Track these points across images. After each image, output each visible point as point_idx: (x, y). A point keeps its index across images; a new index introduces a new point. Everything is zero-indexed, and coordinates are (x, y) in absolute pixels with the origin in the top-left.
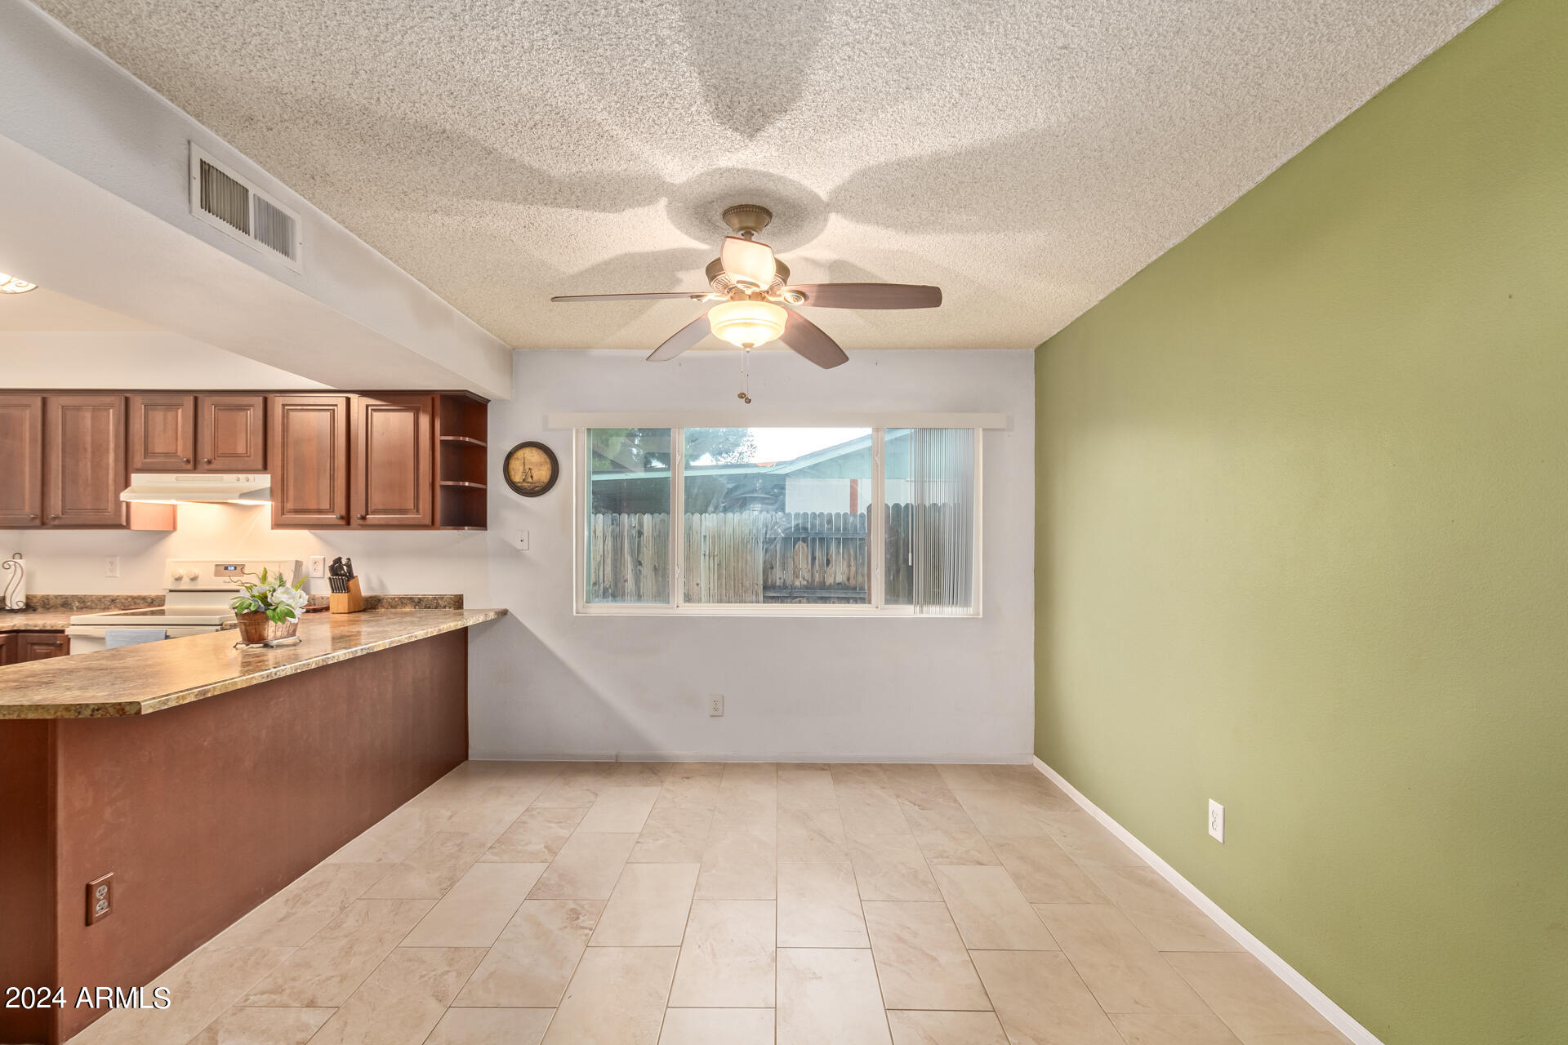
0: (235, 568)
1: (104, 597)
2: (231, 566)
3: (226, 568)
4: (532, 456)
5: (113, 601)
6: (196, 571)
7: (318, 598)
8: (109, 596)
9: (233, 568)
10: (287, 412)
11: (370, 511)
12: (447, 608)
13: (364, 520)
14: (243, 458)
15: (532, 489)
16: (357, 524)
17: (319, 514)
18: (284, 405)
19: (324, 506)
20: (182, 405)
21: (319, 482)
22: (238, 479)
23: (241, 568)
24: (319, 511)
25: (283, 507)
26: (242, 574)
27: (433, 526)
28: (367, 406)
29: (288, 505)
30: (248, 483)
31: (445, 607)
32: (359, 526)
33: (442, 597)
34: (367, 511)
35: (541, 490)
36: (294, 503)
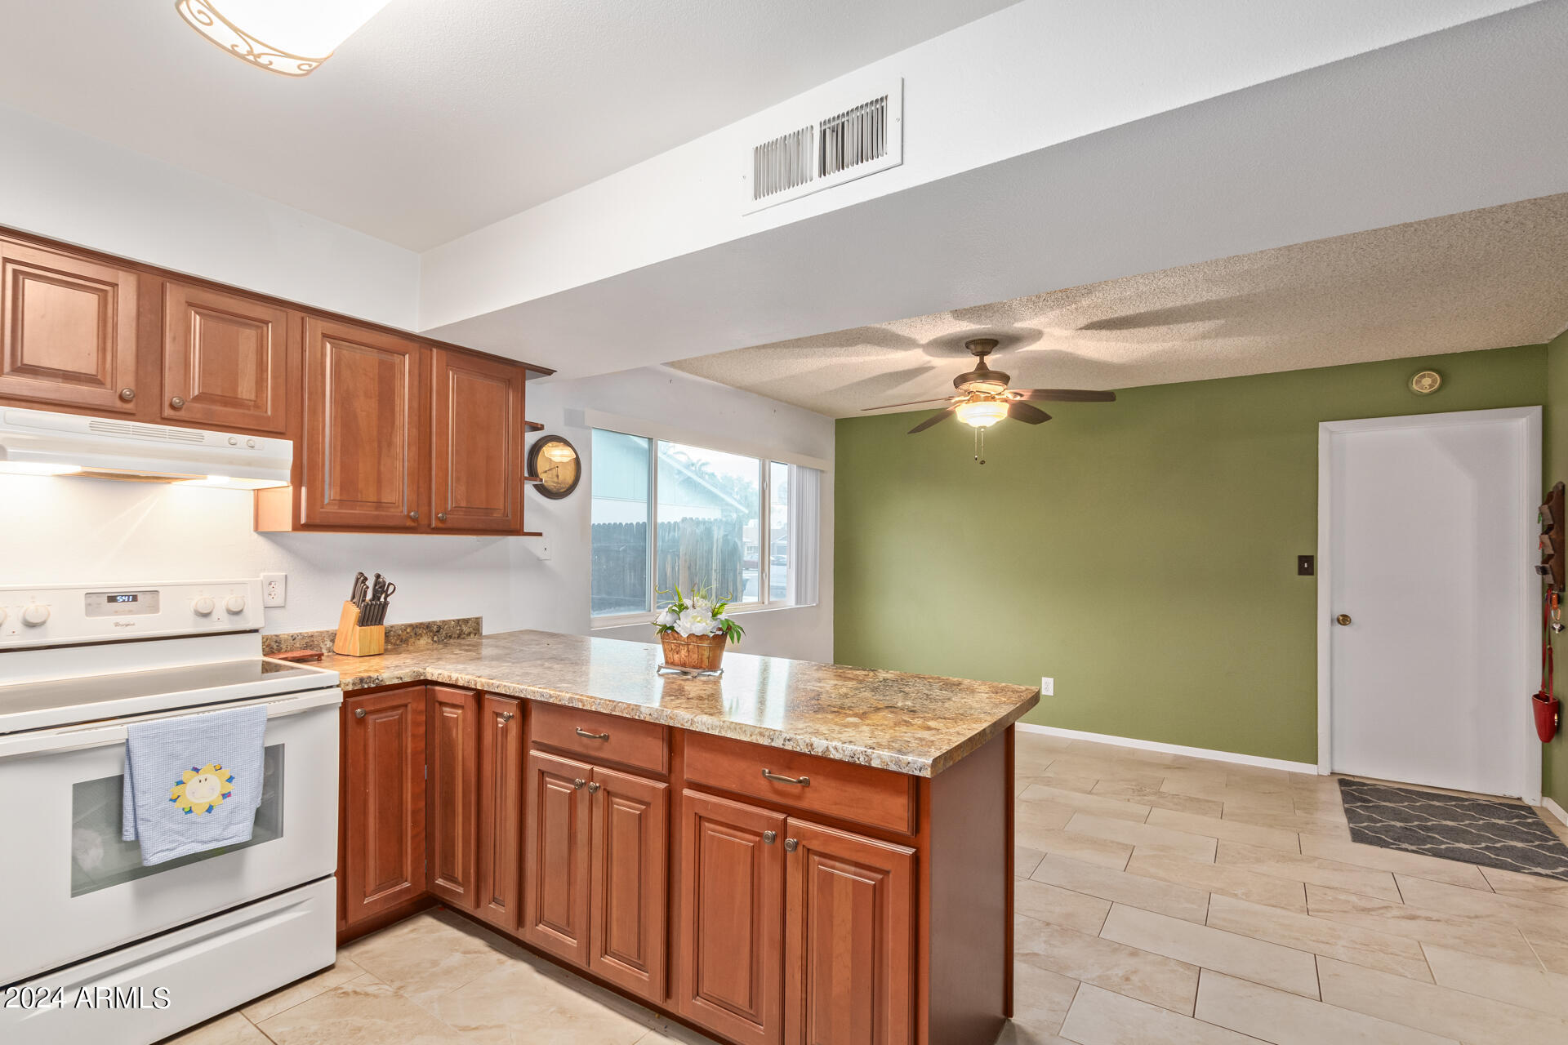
2: (123, 594)
3: (112, 599)
4: (558, 453)
6: (36, 607)
7: (286, 640)
9: (127, 599)
10: (328, 346)
11: (449, 509)
12: (472, 636)
13: (442, 520)
14: (248, 408)
15: (558, 489)
16: (433, 526)
17: (377, 508)
18: (325, 336)
19: (389, 497)
20: (114, 285)
21: (379, 463)
22: (233, 441)
23: (149, 596)
24: (379, 505)
25: (323, 496)
26: (154, 608)
27: (518, 531)
28: (448, 366)
29: (330, 494)
30: (251, 450)
31: (469, 634)
32: (433, 529)
33: (466, 621)
34: (446, 509)
35: (565, 491)
36: (341, 489)
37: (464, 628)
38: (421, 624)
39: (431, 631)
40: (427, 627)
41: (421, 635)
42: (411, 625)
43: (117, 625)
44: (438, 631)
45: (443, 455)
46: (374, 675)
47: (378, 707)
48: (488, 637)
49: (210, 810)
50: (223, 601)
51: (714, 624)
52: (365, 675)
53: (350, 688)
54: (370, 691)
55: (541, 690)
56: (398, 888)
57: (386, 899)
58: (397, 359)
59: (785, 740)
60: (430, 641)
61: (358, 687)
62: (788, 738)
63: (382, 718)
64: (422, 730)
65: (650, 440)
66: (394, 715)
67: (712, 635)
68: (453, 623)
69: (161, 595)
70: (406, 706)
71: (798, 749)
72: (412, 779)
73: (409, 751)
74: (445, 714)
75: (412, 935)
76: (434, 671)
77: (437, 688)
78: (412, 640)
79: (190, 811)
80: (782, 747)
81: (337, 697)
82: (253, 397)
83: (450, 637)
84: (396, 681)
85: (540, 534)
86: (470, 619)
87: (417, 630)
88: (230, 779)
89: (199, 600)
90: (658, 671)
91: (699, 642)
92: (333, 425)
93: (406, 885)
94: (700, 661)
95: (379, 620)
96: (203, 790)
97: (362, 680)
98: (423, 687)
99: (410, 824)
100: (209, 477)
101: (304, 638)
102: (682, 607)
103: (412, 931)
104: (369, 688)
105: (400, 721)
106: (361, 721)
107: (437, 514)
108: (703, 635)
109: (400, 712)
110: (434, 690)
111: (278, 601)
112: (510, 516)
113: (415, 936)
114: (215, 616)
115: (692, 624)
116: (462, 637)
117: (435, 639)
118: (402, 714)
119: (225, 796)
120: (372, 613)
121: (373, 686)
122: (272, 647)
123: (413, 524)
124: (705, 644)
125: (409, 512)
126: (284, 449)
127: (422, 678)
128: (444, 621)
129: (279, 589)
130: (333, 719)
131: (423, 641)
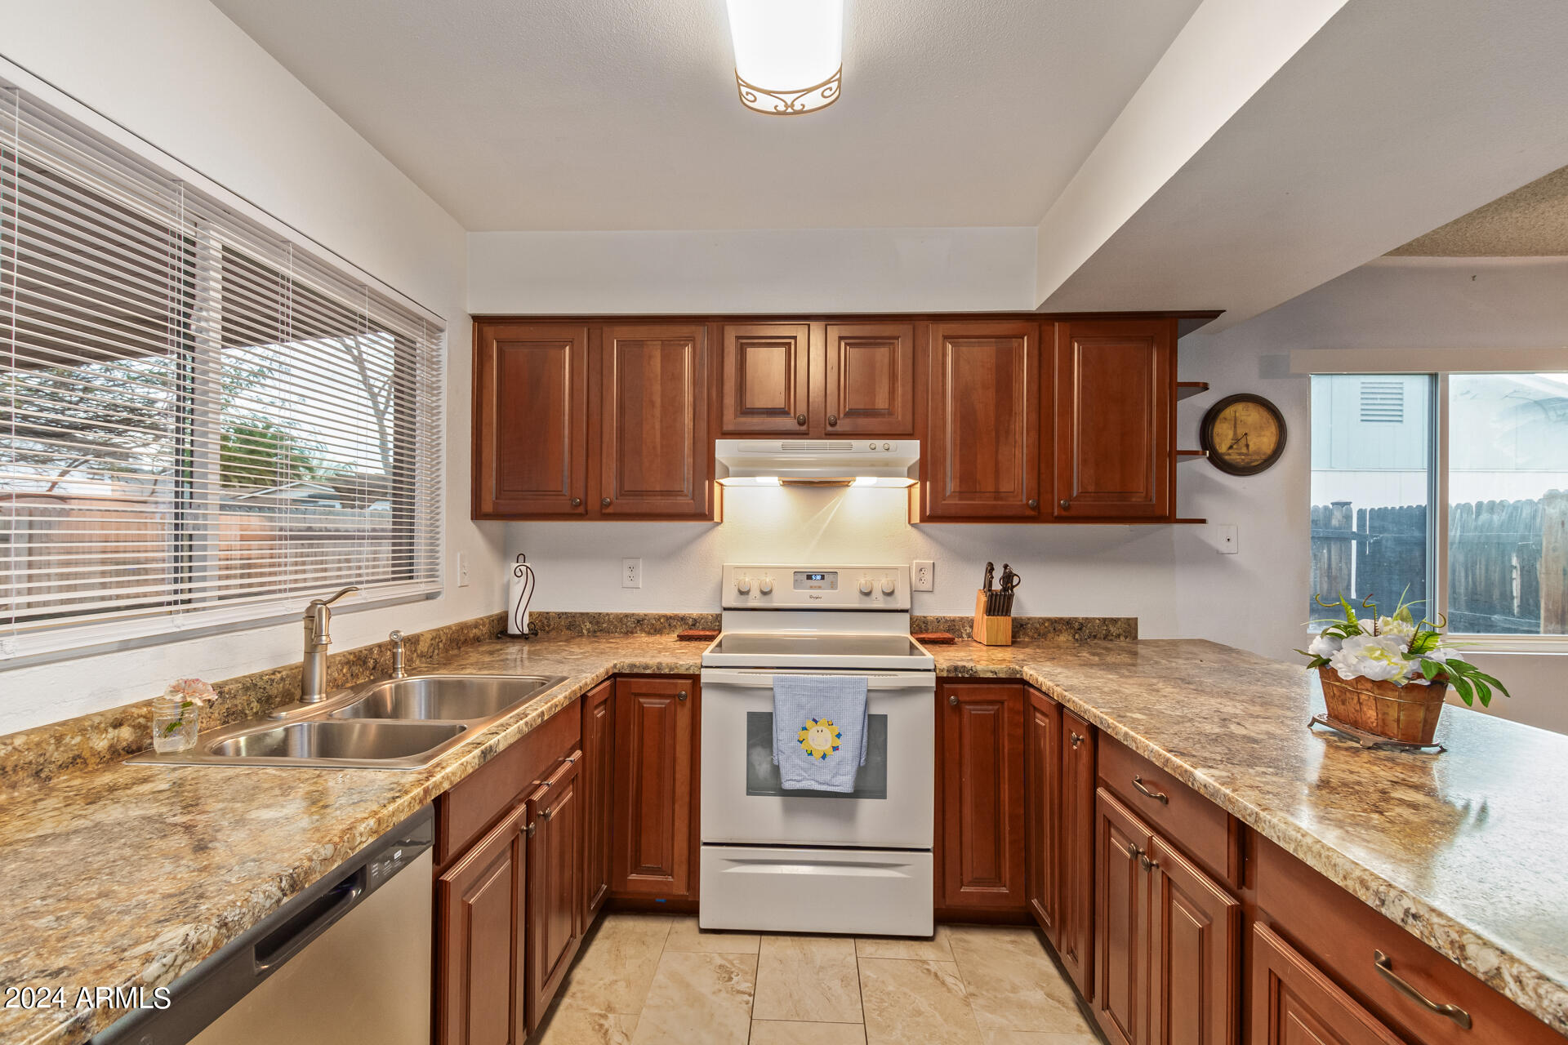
0: (823, 578)
1: (626, 616)
2: (816, 574)
3: (809, 577)
4: (1249, 415)
5: (638, 621)
6: (768, 580)
7: (932, 622)
8: (633, 614)
9: (819, 577)
10: (949, 347)
11: (1075, 495)
12: (1122, 638)
13: (1066, 508)
14: (883, 415)
15: (1248, 463)
16: (1056, 514)
17: (996, 499)
18: (946, 338)
19: (1005, 487)
20: (795, 338)
21: (997, 452)
22: (873, 446)
23: (831, 576)
24: (997, 494)
25: (944, 489)
26: (833, 586)
27: (1170, 518)
28: (1072, 338)
29: (951, 486)
30: (886, 453)
31: (1119, 636)
32: (1056, 517)
33: (1114, 621)
34: (1070, 495)
35: (1262, 463)
36: (961, 482)
37: (1112, 629)
38: (1061, 619)
39: (1071, 628)
40: (1068, 623)
41: (1061, 631)
42: (1049, 620)
43: (811, 597)
44: (1080, 629)
45: (1066, 437)
46: (969, 665)
47: (973, 698)
48: (1146, 643)
49: (824, 757)
50: (881, 583)
51: (1412, 665)
52: (960, 664)
53: (945, 674)
54: (963, 680)
55: (1101, 715)
56: (995, 890)
57: (983, 895)
58: (1015, 343)
59: (1407, 912)
60: (1070, 638)
61: (952, 675)
62: (1413, 911)
63: (977, 710)
64: (1020, 731)
65: (1434, 377)
66: (991, 710)
67: (1405, 682)
68: (1097, 621)
69: (840, 577)
70: (1002, 703)
71: (1433, 944)
72: (1009, 780)
73: (1006, 750)
74: (1037, 721)
75: (1010, 947)
76: (1030, 672)
77: (1032, 690)
78: (1050, 636)
79: (811, 754)
80: (1399, 922)
81: (929, 680)
82: (887, 406)
83: (1095, 637)
84: (990, 675)
85: (1203, 521)
86: (1119, 619)
87: (1056, 625)
88: (839, 736)
89: (862, 581)
90: (1311, 725)
91: (1376, 691)
92: (954, 421)
93: (1004, 890)
94: (1380, 723)
95: (1006, 611)
96: (820, 739)
97: (956, 668)
98: (1022, 686)
99: (1007, 828)
100: (858, 478)
101: (946, 621)
102: (1353, 631)
103: (1013, 942)
104: (963, 677)
105: (996, 717)
106: (958, 708)
107: (1059, 501)
108: (1385, 681)
109: (996, 707)
110: (1028, 691)
111: (927, 586)
112: (1154, 501)
113: (1012, 949)
114: (874, 595)
115: (1362, 659)
116: (1110, 638)
117: (1077, 636)
118: (998, 709)
119: (835, 749)
120: (999, 603)
121: (967, 676)
122: (919, 627)
123: (1032, 513)
124: (1391, 698)
125: (1028, 500)
126: (911, 449)
127: (1018, 676)
128: (1087, 618)
129: (928, 576)
130: (928, 703)
131: (1063, 638)
